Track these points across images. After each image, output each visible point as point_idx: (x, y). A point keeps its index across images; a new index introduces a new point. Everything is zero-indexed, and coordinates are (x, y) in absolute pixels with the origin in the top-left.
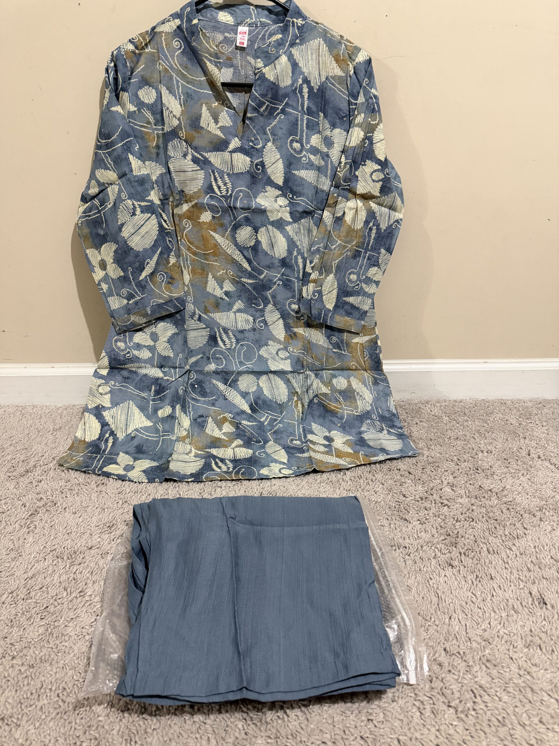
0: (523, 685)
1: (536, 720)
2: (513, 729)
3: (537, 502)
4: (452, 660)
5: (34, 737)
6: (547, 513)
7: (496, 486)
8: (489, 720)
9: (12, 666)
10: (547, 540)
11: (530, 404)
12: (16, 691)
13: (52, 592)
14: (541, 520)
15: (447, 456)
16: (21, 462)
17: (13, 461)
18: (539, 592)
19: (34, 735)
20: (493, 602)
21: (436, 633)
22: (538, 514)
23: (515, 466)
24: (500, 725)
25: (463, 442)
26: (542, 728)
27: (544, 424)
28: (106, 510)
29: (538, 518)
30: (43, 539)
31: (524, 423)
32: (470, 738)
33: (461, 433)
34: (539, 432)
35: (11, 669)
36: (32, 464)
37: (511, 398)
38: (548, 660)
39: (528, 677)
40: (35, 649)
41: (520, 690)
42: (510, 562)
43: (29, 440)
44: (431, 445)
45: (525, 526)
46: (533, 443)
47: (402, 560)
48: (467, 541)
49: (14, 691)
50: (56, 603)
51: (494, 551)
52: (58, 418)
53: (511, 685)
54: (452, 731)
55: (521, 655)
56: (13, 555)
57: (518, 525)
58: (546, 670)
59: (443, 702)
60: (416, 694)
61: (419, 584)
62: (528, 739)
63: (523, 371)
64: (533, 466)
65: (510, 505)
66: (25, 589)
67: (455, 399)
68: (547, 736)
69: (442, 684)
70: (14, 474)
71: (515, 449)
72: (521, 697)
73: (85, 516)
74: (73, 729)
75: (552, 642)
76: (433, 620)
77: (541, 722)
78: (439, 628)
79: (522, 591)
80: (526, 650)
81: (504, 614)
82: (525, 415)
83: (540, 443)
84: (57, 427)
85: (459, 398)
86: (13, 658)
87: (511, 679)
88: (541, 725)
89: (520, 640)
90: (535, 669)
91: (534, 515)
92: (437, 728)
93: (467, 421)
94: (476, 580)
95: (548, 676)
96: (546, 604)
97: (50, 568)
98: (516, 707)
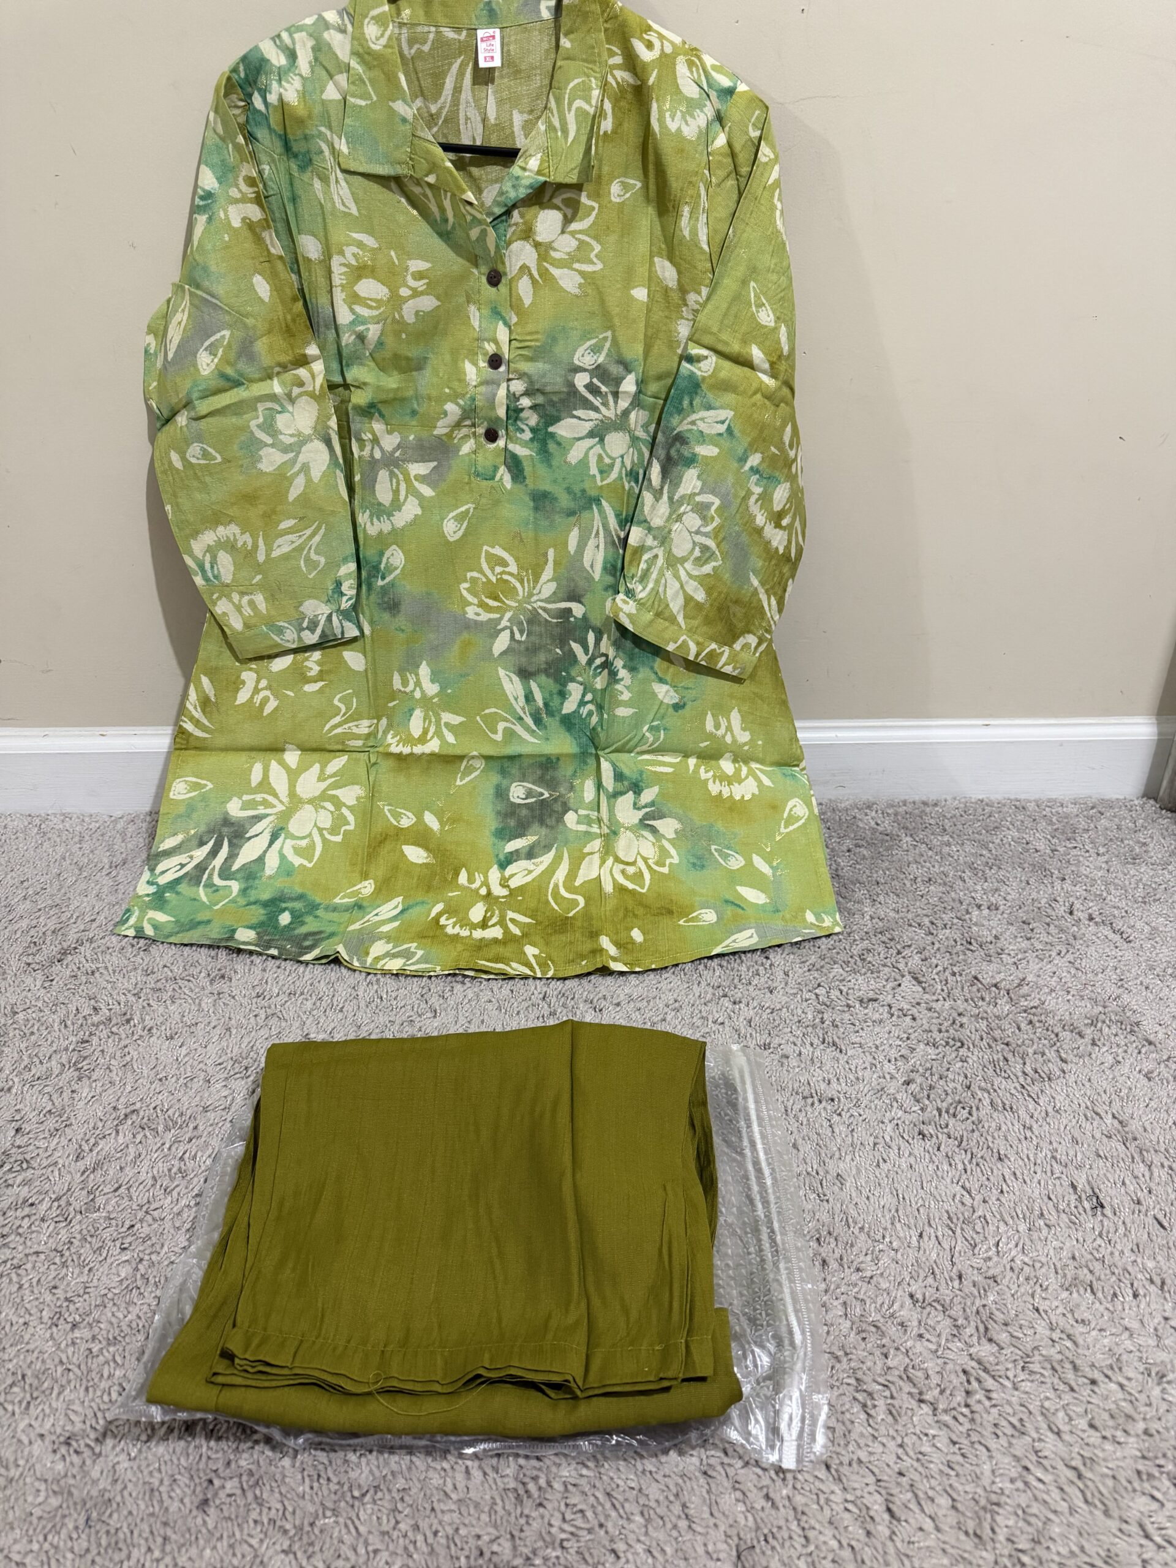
0: (1059, 1357)
1: (1083, 1423)
2: (1040, 1440)
3: (1086, 1008)
4: (925, 1316)
5: (129, 1474)
6: (1106, 1030)
7: (1007, 977)
8: (996, 1425)
9: (73, 1343)
10: (1104, 1084)
11: (1072, 810)
12: (87, 1389)
13: (140, 1196)
14: (1094, 1044)
15: (910, 916)
16: (49, 933)
17: (33, 932)
18: (1089, 1182)
19: (129, 1472)
20: (1001, 1204)
21: (893, 1265)
22: (1088, 1032)
23: (1044, 937)
24: (1016, 1434)
25: (941, 889)
26: (1094, 1437)
27: (1102, 850)
28: (234, 1031)
29: (1088, 1040)
30: (110, 1091)
31: (1062, 850)
32: (960, 1459)
33: (936, 869)
34: (1092, 867)
35: (71, 1350)
36: (72, 936)
37: (1037, 797)
38: (1106, 1313)
39: (1069, 1344)
40: (115, 1309)
41: (1053, 1368)
42: (1035, 1126)
43: (61, 887)
44: (878, 895)
45: (1064, 1056)
46: (1079, 890)
47: (826, 1124)
48: (952, 1085)
49: (82, 1390)
50: (149, 1218)
51: (1004, 1104)
52: (119, 840)
53: (1037, 1358)
54: (926, 1448)
55: (1056, 1303)
56: (51, 1123)
57: (1051, 1054)
58: (1101, 1330)
59: (909, 1393)
60: (857, 1380)
61: (859, 1171)
62: (1067, 1457)
63: (1061, 744)
64: (1078, 935)
65: (1034, 1015)
66: (85, 1192)
67: (924, 798)
68: (1103, 1450)
69: (907, 1360)
70: (38, 958)
71: (1043, 901)
72: (1056, 1381)
73: (190, 1042)
74: (204, 1459)
75: (1114, 1278)
76: (887, 1240)
77: (1092, 1426)
78: (899, 1256)
79: (1057, 1182)
80: (1065, 1294)
81: (1023, 1227)
82: (1063, 833)
83: (1093, 889)
84: (118, 859)
85: (932, 797)
86: (74, 1326)
87: (1036, 1348)
88: (1092, 1432)
89: (1052, 1275)
90: (1081, 1328)
91: (1081, 1035)
92: (899, 1441)
93: (949, 844)
94: (970, 1162)
95: (1106, 1341)
96: (1102, 1206)
97: (132, 1150)
98: (1047, 1398)
